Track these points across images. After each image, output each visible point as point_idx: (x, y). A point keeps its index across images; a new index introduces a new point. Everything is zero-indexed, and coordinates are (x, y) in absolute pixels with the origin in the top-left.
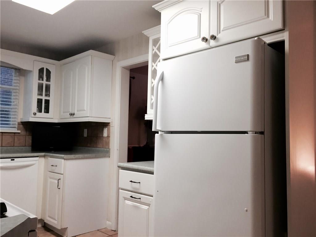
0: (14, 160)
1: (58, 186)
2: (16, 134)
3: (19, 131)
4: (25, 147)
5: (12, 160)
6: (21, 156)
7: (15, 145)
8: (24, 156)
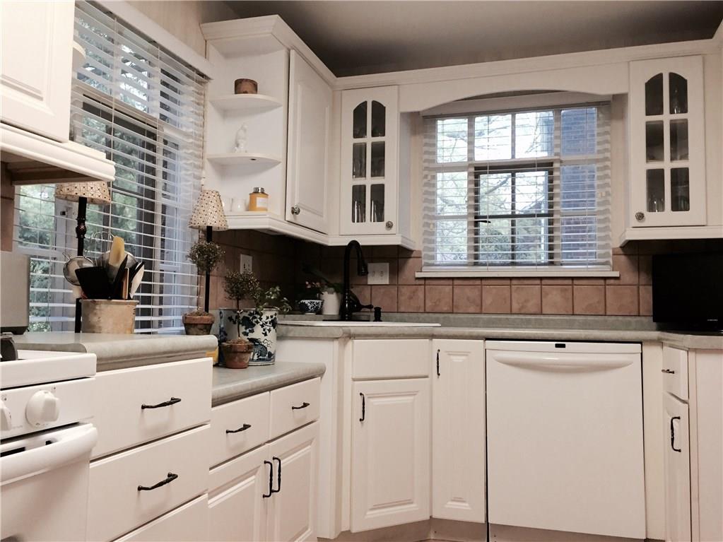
0: (563, 346)
1: (673, 440)
2: (608, 282)
3: (616, 274)
4: (638, 318)
5: (557, 346)
6: (583, 337)
7: (608, 313)
8: (591, 337)
